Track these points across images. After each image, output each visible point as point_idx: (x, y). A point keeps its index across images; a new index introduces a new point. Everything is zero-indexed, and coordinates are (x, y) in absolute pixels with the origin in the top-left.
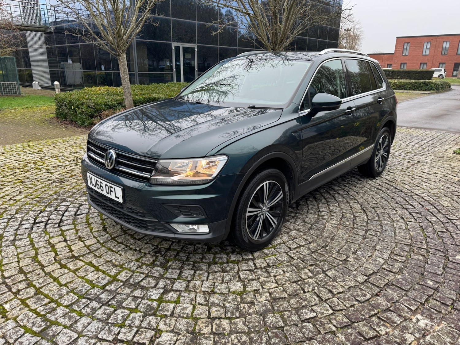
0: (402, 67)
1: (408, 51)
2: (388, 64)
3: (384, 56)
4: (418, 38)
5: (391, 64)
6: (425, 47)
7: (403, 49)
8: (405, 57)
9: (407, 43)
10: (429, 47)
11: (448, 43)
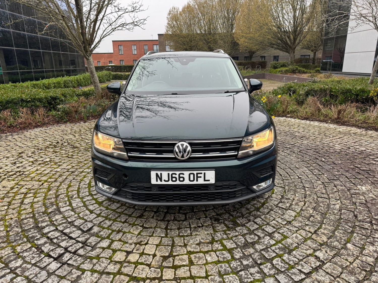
0: (121, 63)
1: (122, 51)
2: (109, 61)
3: (105, 54)
4: (127, 42)
5: (111, 61)
6: (133, 49)
7: (119, 50)
8: (122, 56)
9: (121, 45)
10: (135, 48)
11: (147, 46)
